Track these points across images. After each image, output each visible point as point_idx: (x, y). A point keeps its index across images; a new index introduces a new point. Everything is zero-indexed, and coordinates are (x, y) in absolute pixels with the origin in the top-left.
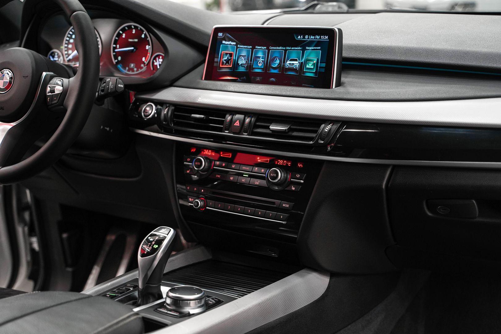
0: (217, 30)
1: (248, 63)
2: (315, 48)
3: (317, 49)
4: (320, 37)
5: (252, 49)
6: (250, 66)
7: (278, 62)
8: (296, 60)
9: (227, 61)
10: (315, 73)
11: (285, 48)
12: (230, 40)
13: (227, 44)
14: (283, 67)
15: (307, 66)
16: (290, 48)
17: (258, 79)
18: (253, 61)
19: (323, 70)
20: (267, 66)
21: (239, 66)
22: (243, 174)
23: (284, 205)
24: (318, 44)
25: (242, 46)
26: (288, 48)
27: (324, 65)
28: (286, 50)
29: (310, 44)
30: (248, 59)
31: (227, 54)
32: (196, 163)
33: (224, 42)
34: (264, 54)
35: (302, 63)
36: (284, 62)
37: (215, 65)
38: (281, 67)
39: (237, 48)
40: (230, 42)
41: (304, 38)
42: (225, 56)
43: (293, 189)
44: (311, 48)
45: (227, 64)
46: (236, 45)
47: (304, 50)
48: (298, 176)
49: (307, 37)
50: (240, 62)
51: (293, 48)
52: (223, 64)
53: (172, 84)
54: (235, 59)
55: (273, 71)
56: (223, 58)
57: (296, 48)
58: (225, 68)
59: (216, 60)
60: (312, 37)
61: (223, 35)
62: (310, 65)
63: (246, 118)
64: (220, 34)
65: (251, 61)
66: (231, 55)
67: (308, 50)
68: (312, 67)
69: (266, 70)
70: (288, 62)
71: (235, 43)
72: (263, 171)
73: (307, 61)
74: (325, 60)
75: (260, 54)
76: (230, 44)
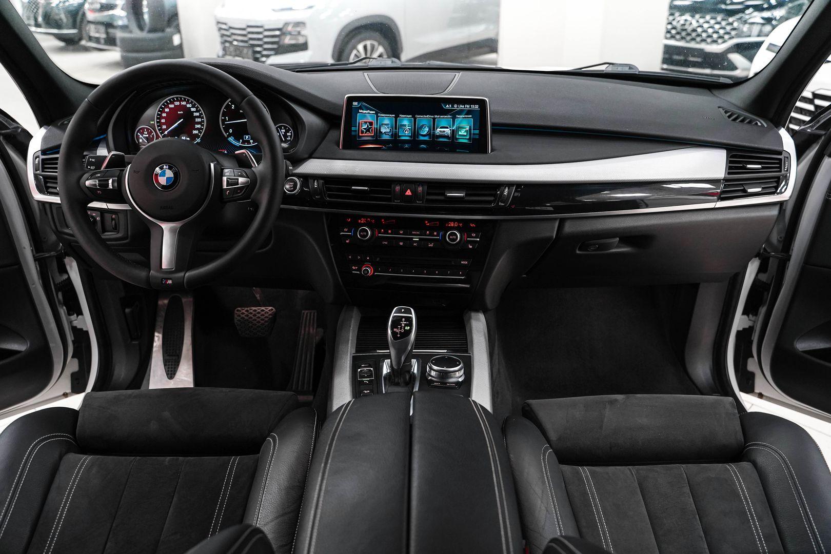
0: (351, 100)
1: (393, 131)
2: (466, 116)
3: (469, 118)
4: (470, 107)
5: (396, 118)
6: (396, 134)
7: (427, 129)
8: (447, 128)
9: (368, 130)
10: (469, 139)
11: (433, 117)
12: (367, 109)
13: (365, 113)
14: (434, 134)
15: (460, 133)
16: (439, 117)
17: (406, 146)
18: (398, 129)
19: (477, 137)
20: (415, 133)
21: (383, 134)
22: (413, 238)
23: (462, 262)
24: (469, 112)
25: (383, 115)
26: (436, 116)
27: (477, 132)
28: (434, 119)
29: (460, 112)
30: (392, 127)
31: (366, 123)
32: (361, 233)
33: (360, 111)
34: (410, 122)
35: (453, 131)
36: (434, 129)
37: (353, 133)
38: (431, 134)
39: (377, 117)
40: (368, 111)
41: (453, 106)
42: (363, 125)
43: (471, 247)
44: (461, 116)
45: (368, 133)
46: (376, 113)
47: (454, 118)
48: (474, 235)
49: (456, 106)
50: (383, 130)
51: (441, 117)
52: (362, 132)
53: (311, 156)
54: (377, 129)
55: (422, 138)
56: (361, 127)
57: (445, 117)
58: (367, 136)
59: (353, 129)
60: (461, 106)
61: (358, 104)
62: (462, 132)
63: (417, 186)
64: (355, 103)
65: (396, 128)
66: (371, 124)
67: (459, 118)
68: (465, 134)
69: (414, 138)
70: (439, 130)
71: (374, 112)
72: (435, 233)
73: (459, 128)
74: (477, 127)
75: (406, 122)
76: (369, 113)
